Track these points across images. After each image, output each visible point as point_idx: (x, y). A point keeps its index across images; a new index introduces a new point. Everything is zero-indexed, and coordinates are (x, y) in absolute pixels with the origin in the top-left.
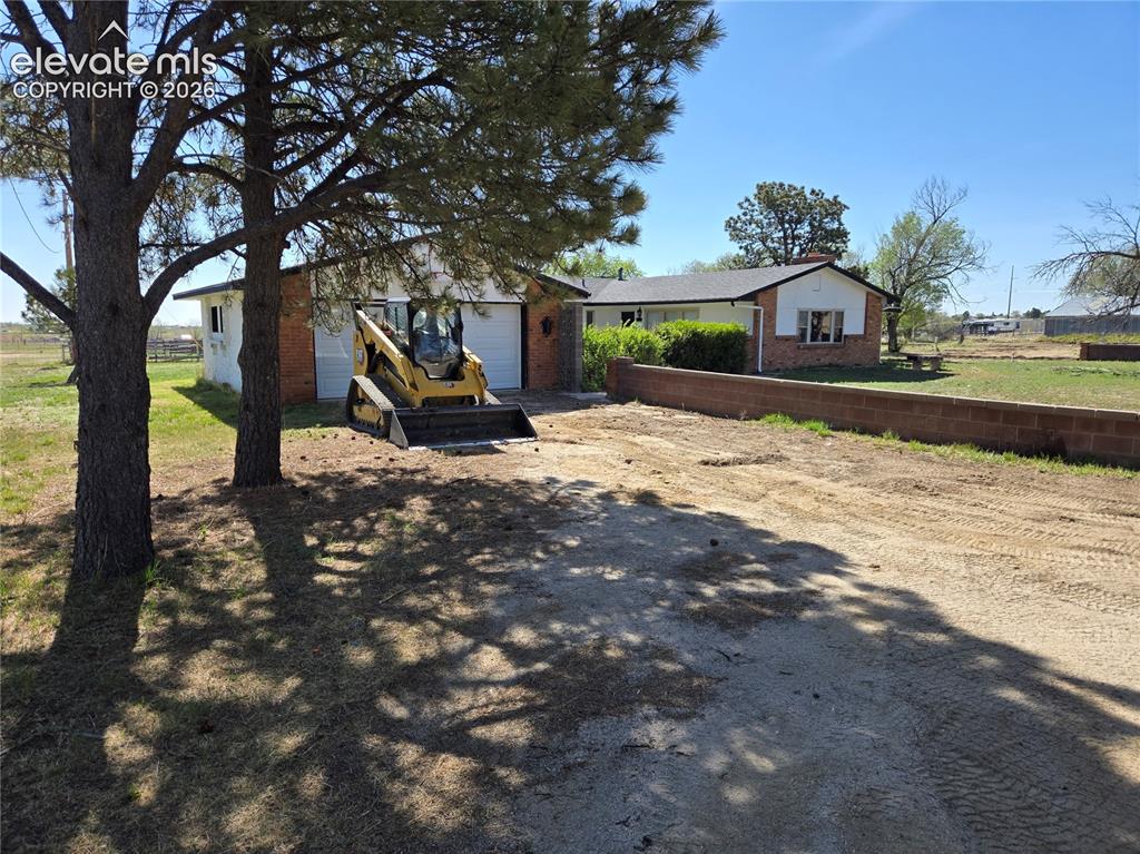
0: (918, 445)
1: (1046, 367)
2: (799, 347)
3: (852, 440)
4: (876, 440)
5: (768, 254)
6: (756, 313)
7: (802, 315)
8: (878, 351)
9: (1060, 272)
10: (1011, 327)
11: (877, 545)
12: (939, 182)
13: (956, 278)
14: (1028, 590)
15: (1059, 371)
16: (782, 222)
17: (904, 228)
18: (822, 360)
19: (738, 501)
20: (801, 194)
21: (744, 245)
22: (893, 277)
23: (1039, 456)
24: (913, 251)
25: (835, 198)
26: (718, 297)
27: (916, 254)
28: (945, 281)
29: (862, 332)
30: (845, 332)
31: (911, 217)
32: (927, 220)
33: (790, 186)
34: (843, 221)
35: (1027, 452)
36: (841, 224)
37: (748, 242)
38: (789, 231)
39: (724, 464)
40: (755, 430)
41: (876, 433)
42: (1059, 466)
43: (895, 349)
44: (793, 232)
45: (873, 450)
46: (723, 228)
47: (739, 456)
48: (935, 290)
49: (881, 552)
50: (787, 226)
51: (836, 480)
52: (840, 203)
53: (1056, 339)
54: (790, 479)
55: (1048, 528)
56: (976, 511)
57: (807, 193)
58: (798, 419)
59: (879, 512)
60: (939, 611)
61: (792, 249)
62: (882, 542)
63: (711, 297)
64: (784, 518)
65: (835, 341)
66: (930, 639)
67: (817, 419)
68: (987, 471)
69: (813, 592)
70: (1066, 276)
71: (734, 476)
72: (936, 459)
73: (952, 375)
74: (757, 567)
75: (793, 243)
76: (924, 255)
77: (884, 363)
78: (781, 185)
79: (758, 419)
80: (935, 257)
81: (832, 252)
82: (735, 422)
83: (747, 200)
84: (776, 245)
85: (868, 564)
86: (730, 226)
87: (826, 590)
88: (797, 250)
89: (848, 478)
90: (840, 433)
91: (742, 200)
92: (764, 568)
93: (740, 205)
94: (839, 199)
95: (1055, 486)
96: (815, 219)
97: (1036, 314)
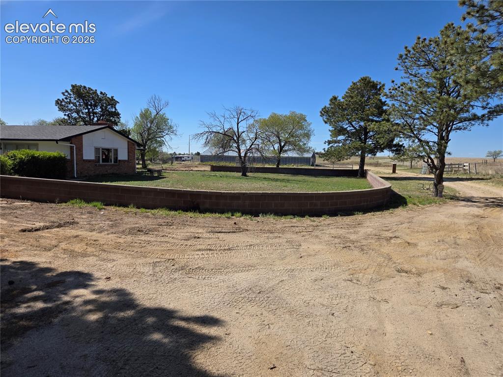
0: (144, 210)
1: (199, 174)
2: (96, 165)
3: (114, 210)
4: (126, 209)
5: (81, 119)
6: (72, 148)
7: (97, 150)
8: (135, 167)
9: (201, 137)
10: (190, 158)
11: (112, 266)
12: (157, 98)
13: (167, 138)
14: (176, 275)
15: (203, 176)
16: (86, 105)
17: (144, 115)
18: (109, 171)
19: (38, 252)
20: (95, 92)
21: (67, 114)
22: (142, 135)
23: (191, 211)
24: (149, 125)
25: (112, 97)
26: (48, 138)
27: (151, 127)
28: (163, 139)
29: (127, 159)
30: (119, 158)
31: (147, 111)
32: (154, 113)
33: (89, 88)
34: (117, 108)
35: (186, 210)
36: (116, 109)
37: (69, 112)
38: (91, 110)
39: (37, 230)
40: (63, 209)
41: (126, 206)
42: (197, 215)
43: (145, 166)
44: (93, 110)
45: (123, 214)
46: (55, 104)
47: (47, 224)
48: (159, 142)
49: (114, 269)
50: (89, 107)
51: (101, 232)
52: (115, 100)
53: (204, 163)
54: (75, 234)
55: (189, 243)
56: (163, 239)
57: (99, 93)
58: (88, 201)
59: (118, 246)
60: (135, 297)
61: (93, 119)
62: (115, 263)
63: (45, 138)
64: (64, 259)
65: (114, 162)
66: (126, 315)
67: (98, 201)
68: (171, 219)
69: (67, 303)
70: (203, 141)
71: (40, 237)
72: (151, 216)
73: (165, 178)
74: (36, 293)
75: (93, 116)
76: (154, 128)
77: (138, 172)
78: (85, 87)
79: (66, 202)
80: (158, 129)
81: (112, 122)
82: (53, 205)
83: (67, 91)
84: (85, 116)
85: (105, 277)
86: (58, 104)
87: (76, 299)
88: (96, 119)
89: (107, 230)
90: (109, 207)
91: (64, 91)
92: (41, 293)
93: (63, 93)
94: (114, 98)
95: (194, 223)
96: (103, 106)
97: (198, 154)
